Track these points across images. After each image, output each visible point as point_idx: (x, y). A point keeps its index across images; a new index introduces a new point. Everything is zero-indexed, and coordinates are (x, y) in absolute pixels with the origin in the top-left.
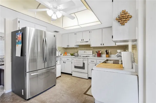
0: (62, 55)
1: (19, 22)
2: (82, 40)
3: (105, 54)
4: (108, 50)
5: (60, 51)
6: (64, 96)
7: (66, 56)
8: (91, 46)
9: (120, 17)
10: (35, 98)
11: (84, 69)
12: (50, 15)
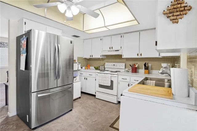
0: (84, 68)
1: (25, 23)
2: (110, 48)
3: (142, 69)
4: (148, 63)
5: (80, 63)
6: (81, 127)
7: (88, 70)
8: (123, 57)
9: (171, 9)
10: (42, 127)
11: (112, 89)
12: (62, 11)
